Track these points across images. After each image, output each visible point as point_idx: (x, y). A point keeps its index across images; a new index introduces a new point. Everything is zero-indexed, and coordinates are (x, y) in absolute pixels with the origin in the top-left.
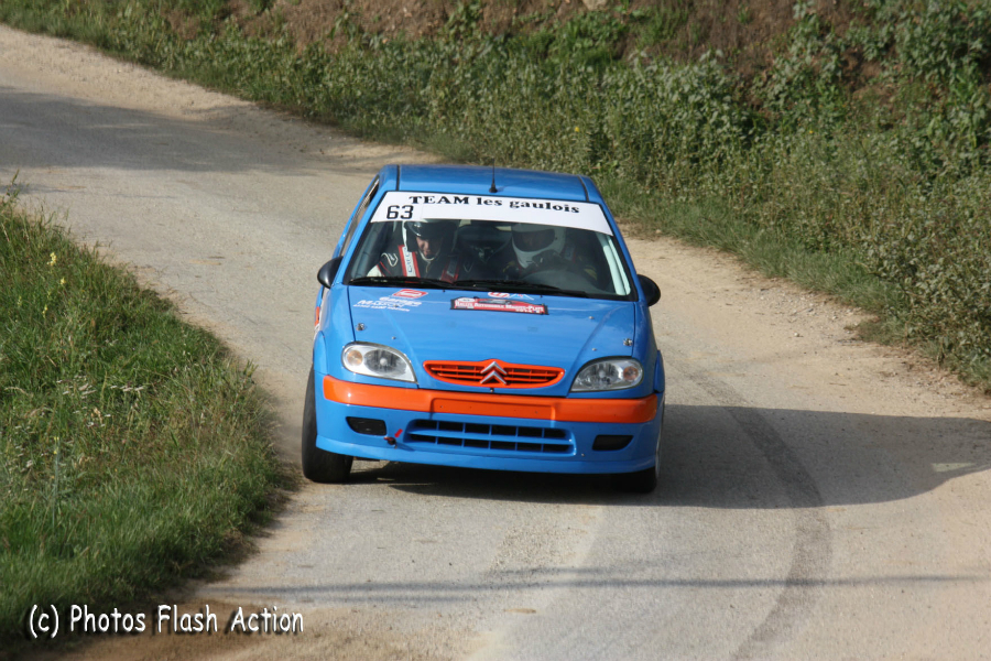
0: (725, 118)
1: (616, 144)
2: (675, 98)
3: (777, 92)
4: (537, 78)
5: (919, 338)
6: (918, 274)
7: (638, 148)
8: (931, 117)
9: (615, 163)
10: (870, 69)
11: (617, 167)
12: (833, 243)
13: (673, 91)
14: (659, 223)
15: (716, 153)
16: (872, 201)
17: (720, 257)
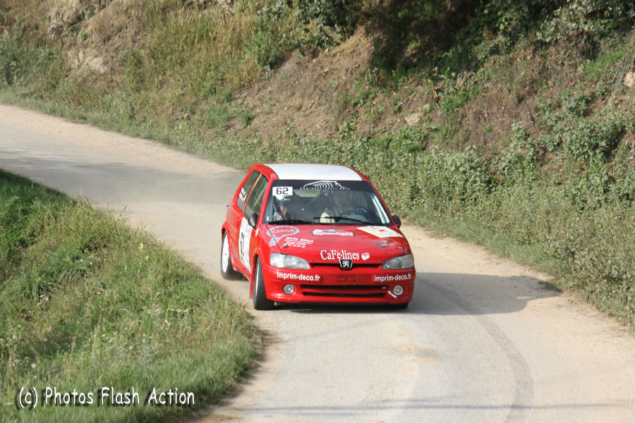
0: (478, 179)
1: (423, 191)
2: (453, 168)
3: (503, 166)
4: (384, 159)
5: (576, 288)
6: (575, 256)
7: (434, 193)
8: (581, 179)
9: (423, 200)
10: (550, 156)
11: (424, 203)
12: (532, 241)
13: (451, 165)
14: (445, 230)
15: (473, 197)
16: (552, 220)
17: (476, 247)
